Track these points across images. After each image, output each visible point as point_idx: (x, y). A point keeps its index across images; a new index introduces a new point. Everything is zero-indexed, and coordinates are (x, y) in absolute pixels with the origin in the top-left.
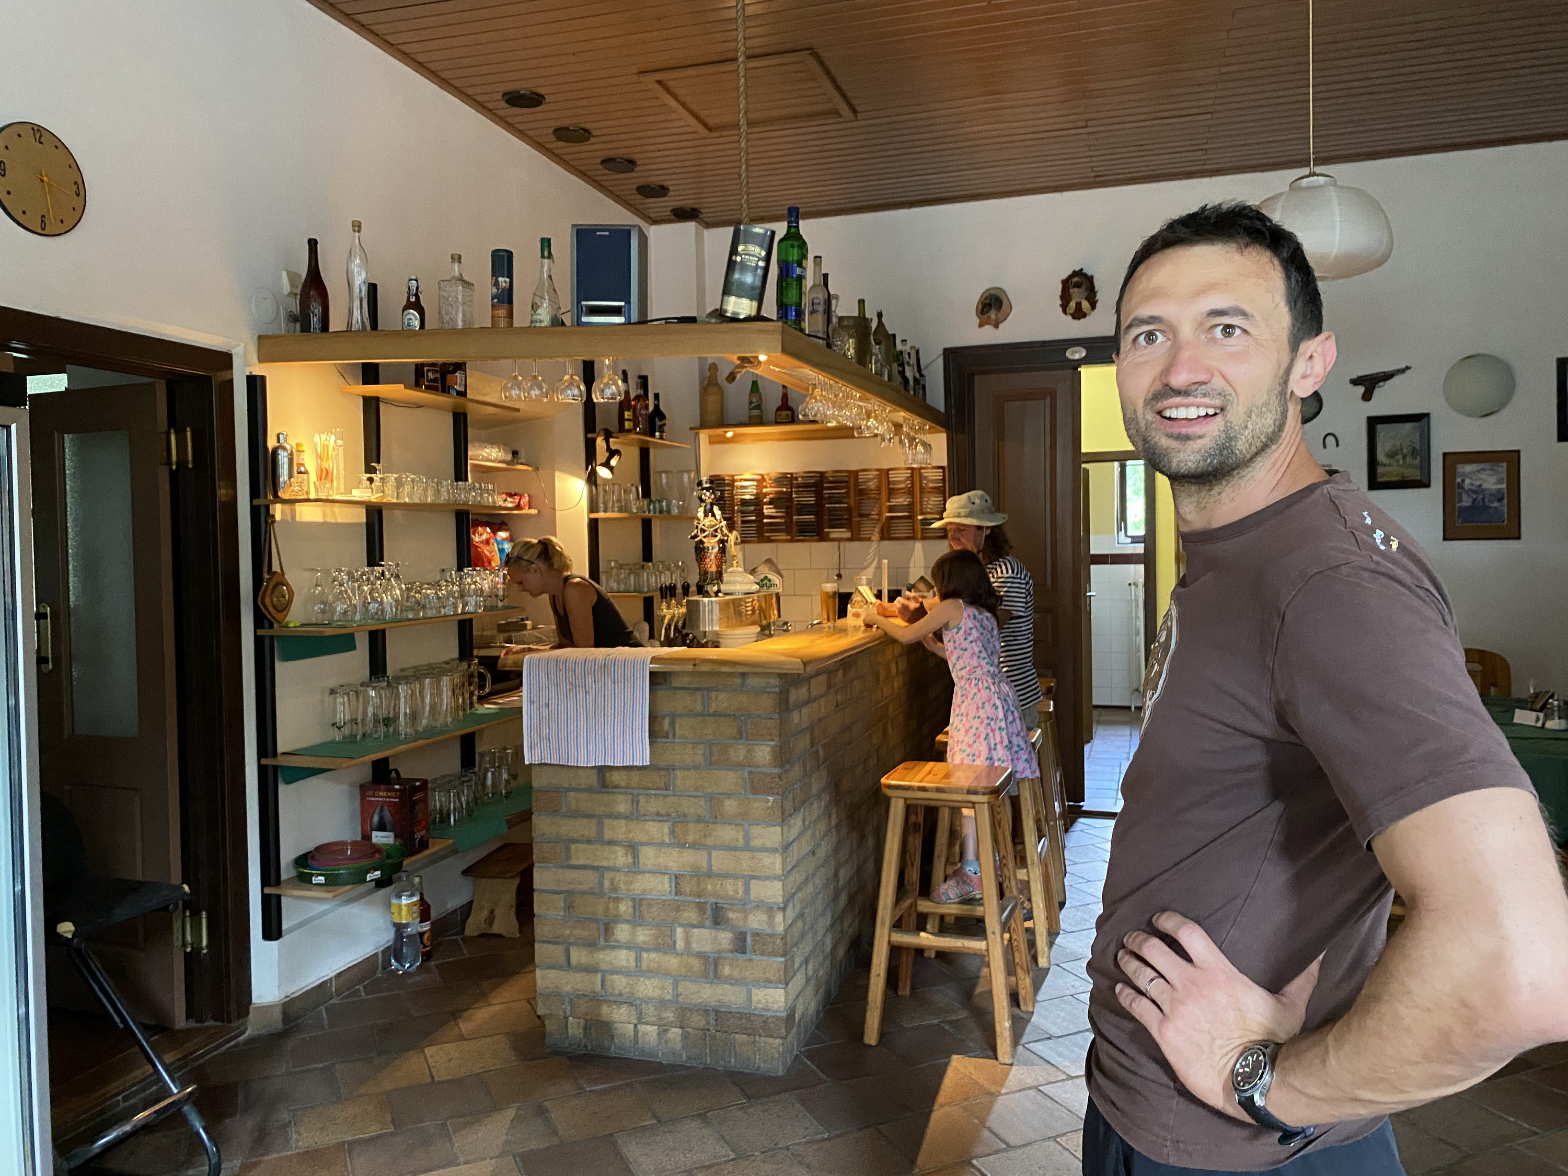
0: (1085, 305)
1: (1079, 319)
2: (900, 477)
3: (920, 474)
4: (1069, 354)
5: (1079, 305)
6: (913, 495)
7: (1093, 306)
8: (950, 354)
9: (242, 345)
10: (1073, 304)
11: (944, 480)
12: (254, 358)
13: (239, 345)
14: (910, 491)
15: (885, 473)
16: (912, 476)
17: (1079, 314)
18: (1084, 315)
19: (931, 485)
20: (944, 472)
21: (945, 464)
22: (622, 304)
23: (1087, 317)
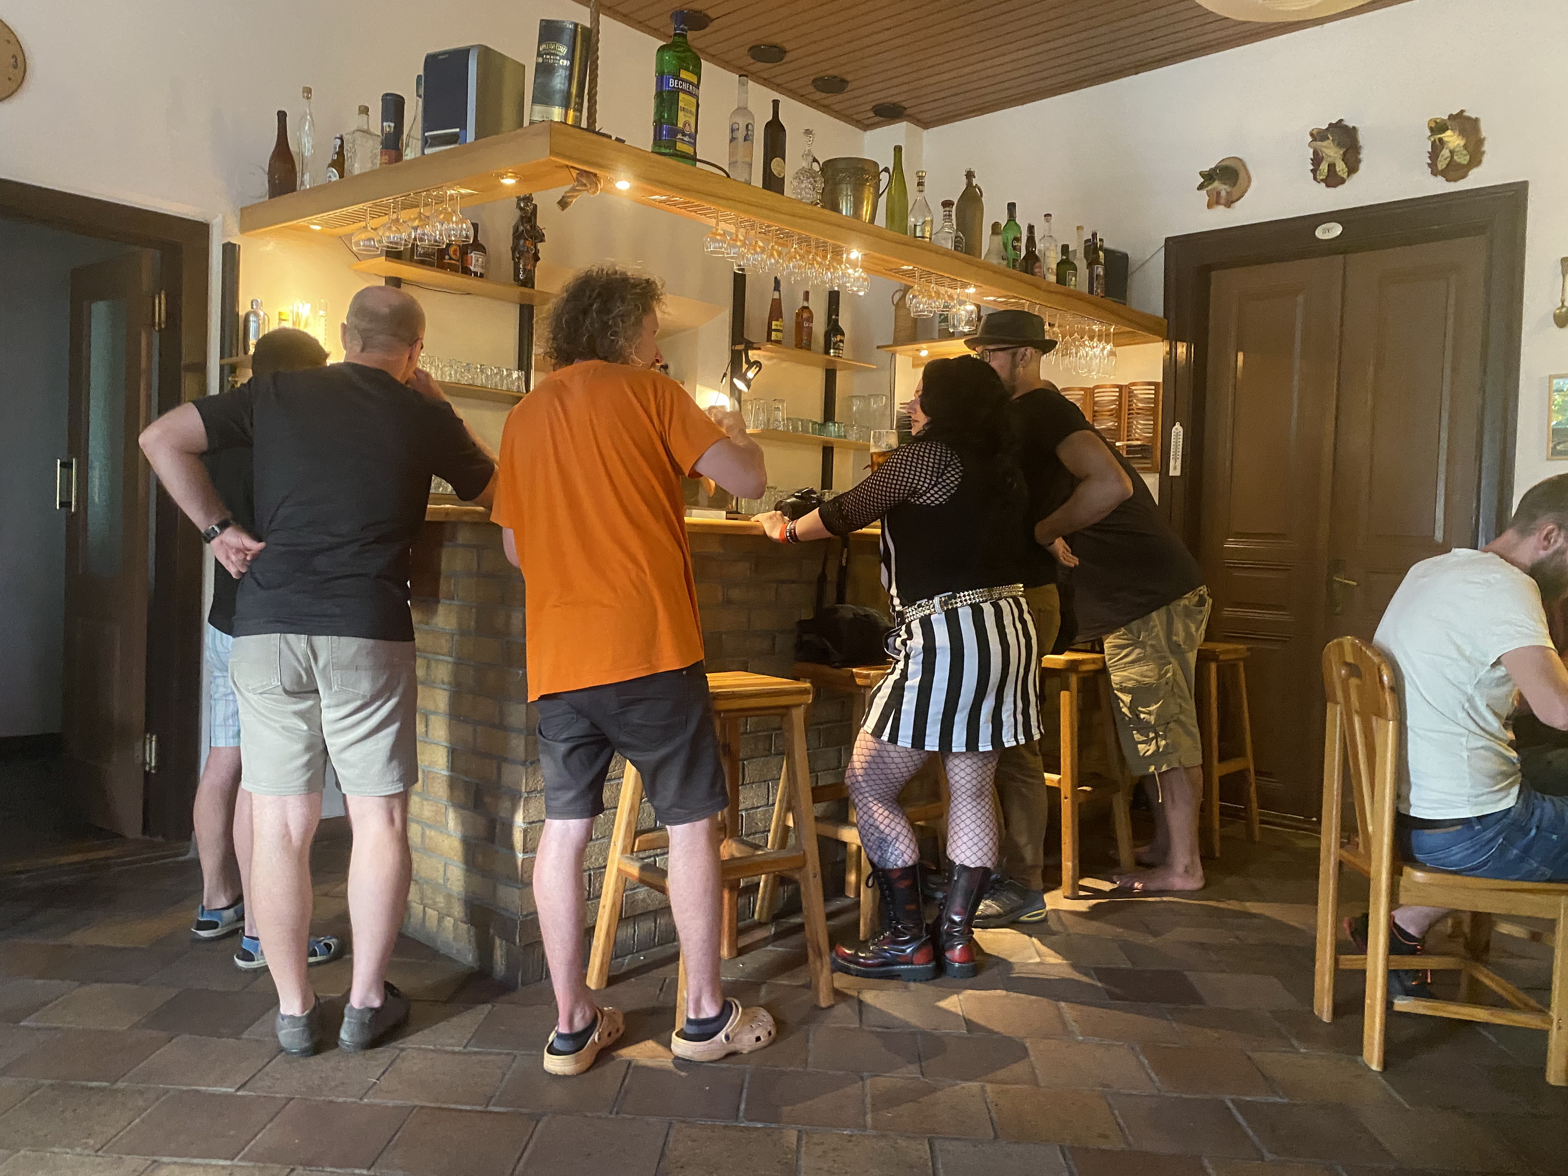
0: (1341, 167)
1: (1335, 186)
2: (1108, 397)
3: (1131, 392)
4: (1320, 233)
5: (1331, 167)
6: (1120, 419)
7: (1353, 168)
8: (1175, 246)
9: (220, 216)
10: (1324, 167)
11: (1155, 401)
12: (236, 230)
13: (217, 216)
14: (1117, 414)
15: (1090, 392)
16: (1120, 397)
17: (1333, 180)
18: (1342, 181)
19: (1140, 405)
20: (1156, 390)
21: (1161, 380)
22: (458, 130)
23: (1347, 183)
